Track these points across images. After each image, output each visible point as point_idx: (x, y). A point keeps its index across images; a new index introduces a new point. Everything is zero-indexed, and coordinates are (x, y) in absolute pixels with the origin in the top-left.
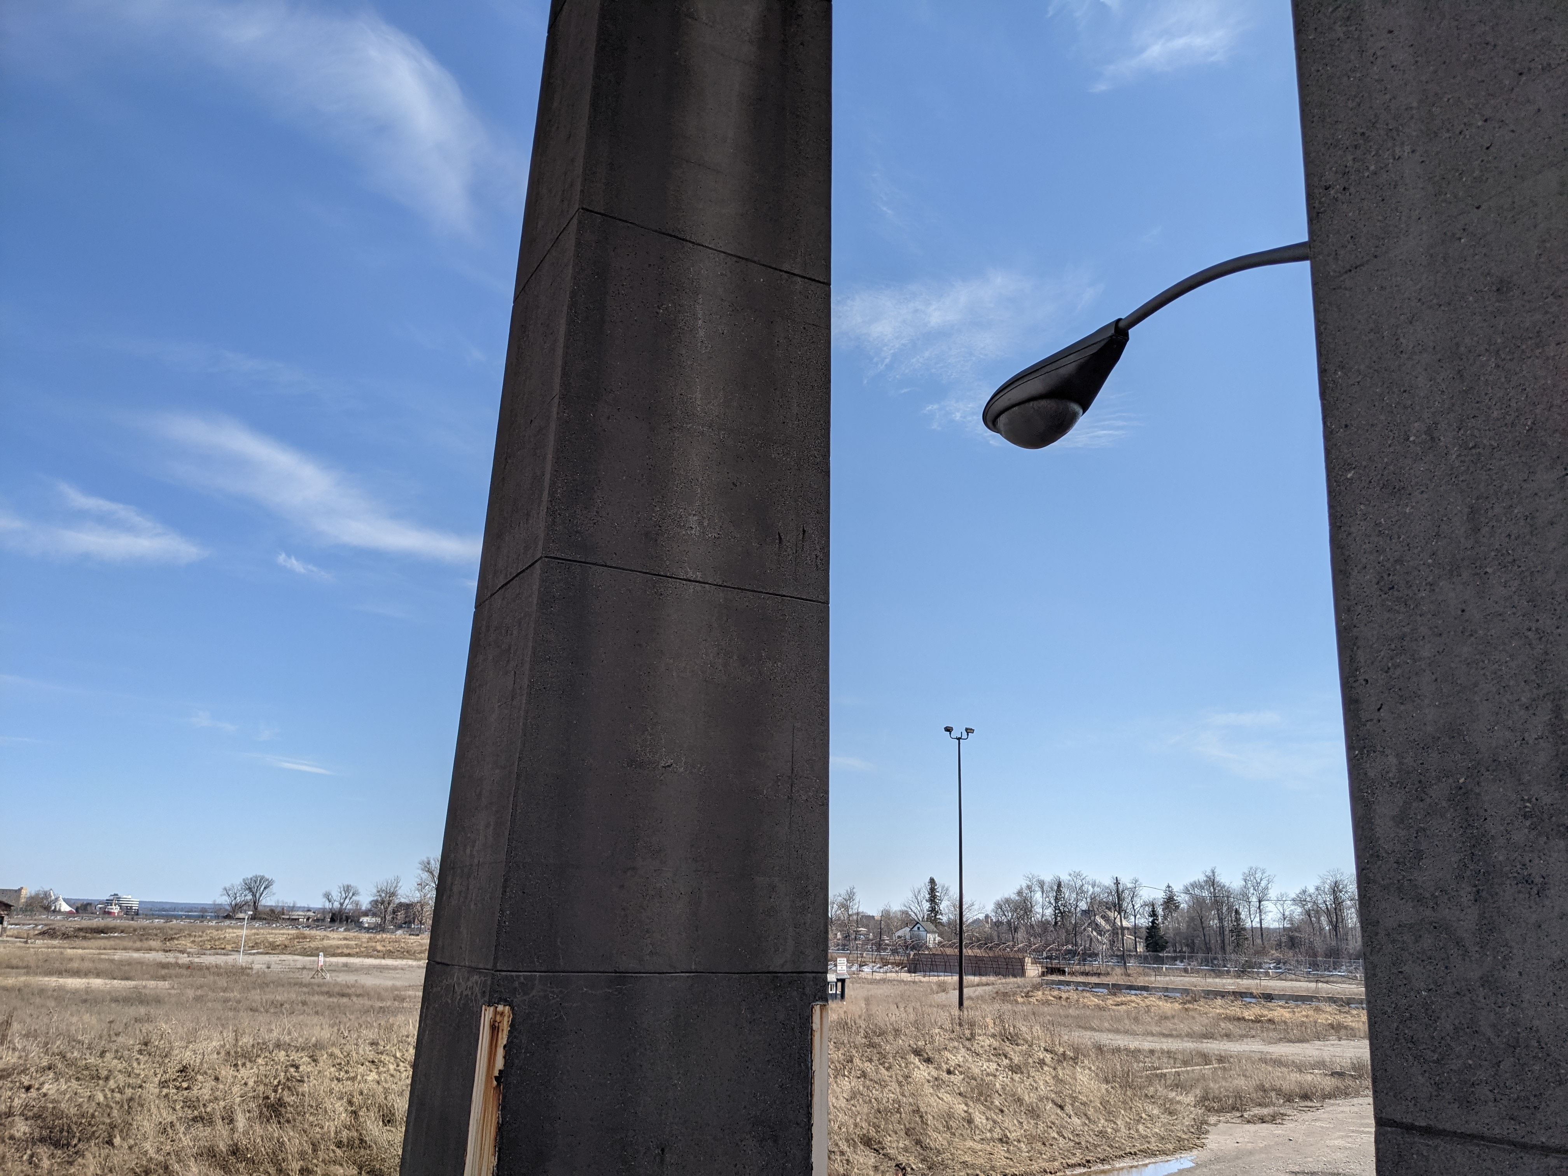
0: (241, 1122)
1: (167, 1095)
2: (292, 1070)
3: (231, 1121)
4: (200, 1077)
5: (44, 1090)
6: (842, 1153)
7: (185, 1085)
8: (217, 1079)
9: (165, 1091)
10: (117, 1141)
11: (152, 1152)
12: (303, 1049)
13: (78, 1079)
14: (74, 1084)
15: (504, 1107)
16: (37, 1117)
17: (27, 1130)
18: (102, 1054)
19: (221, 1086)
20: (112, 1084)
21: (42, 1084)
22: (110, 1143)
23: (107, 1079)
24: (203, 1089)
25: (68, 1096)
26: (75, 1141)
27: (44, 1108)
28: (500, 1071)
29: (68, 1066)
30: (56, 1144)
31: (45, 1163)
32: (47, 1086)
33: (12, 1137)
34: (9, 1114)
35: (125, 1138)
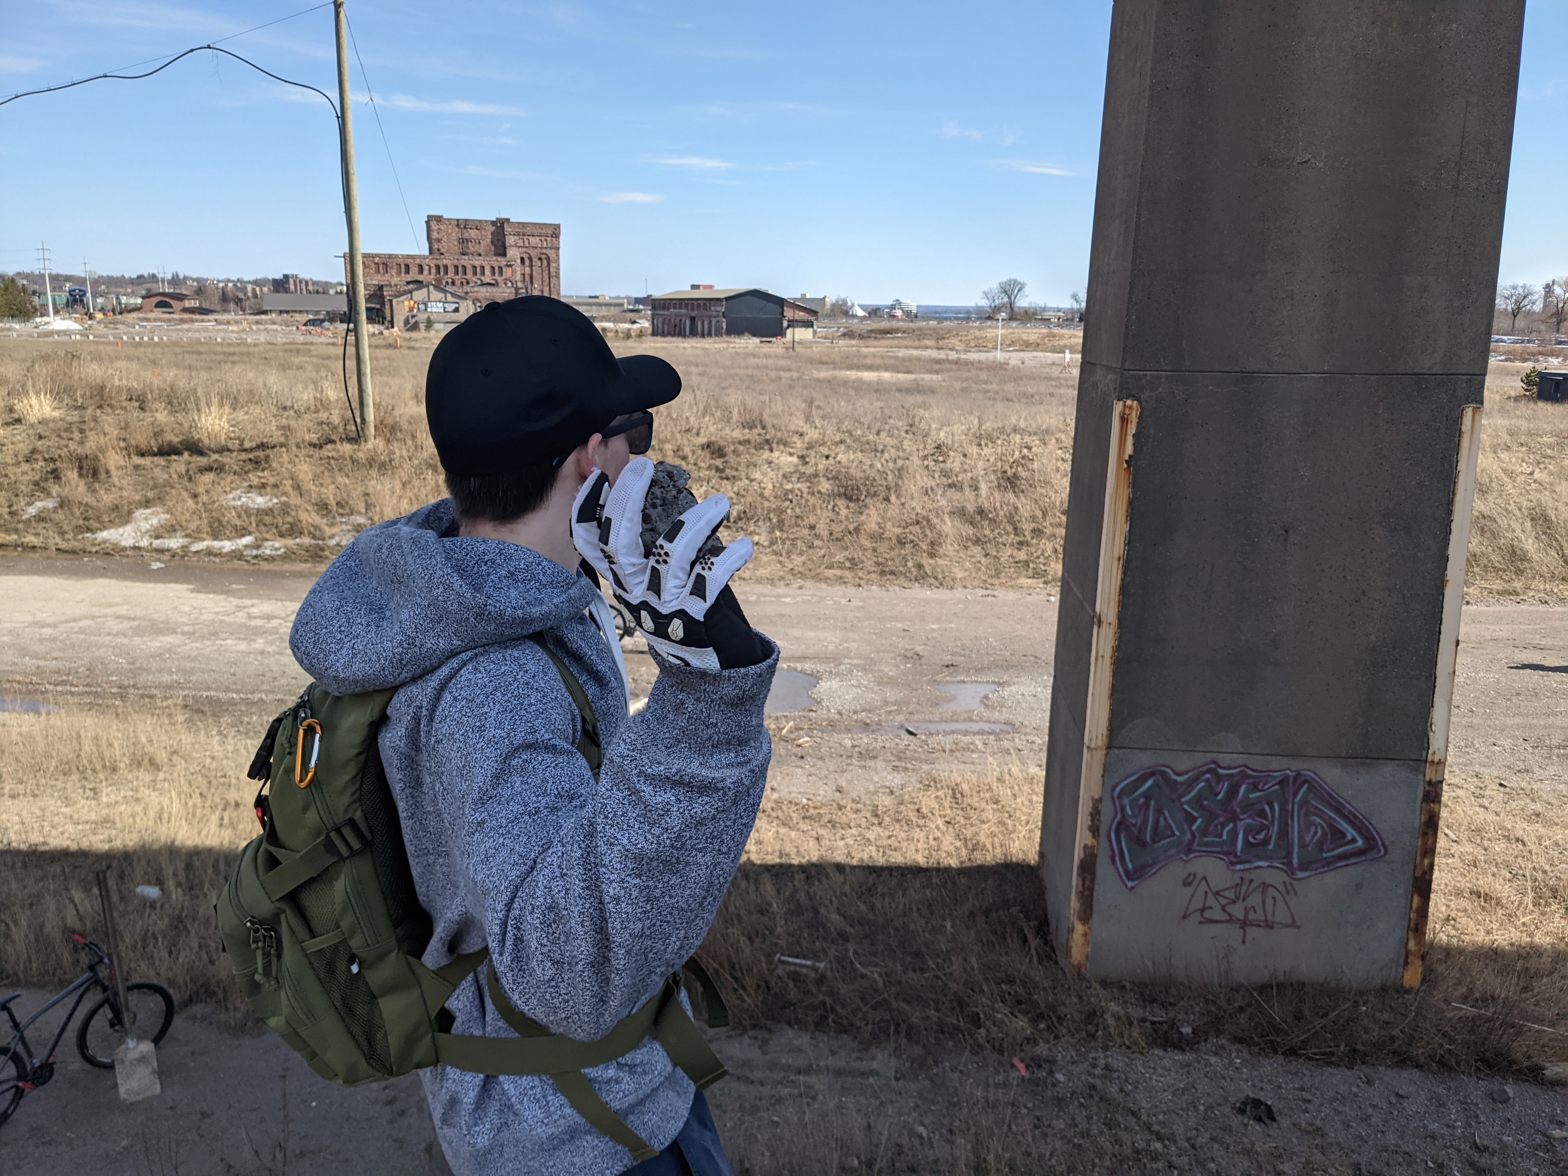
0: (984, 489)
1: (927, 467)
2: (1025, 451)
3: (977, 489)
4: (952, 453)
5: (838, 459)
7: (941, 459)
8: (965, 455)
9: (926, 462)
10: (893, 498)
11: (919, 509)
12: (1035, 434)
13: (862, 451)
14: (860, 455)
15: (1134, 486)
16: (836, 478)
17: (830, 488)
18: (878, 433)
19: (968, 461)
20: (886, 456)
21: (837, 454)
22: (887, 499)
23: (882, 452)
24: (955, 463)
25: (855, 464)
26: (863, 497)
27: (839, 472)
28: (1130, 456)
29: (854, 441)
30: (850, 499)
31: (844, 512)
32: (840, 456)
33: (819, 492)
34: (816, 475)
35: (898, 497)
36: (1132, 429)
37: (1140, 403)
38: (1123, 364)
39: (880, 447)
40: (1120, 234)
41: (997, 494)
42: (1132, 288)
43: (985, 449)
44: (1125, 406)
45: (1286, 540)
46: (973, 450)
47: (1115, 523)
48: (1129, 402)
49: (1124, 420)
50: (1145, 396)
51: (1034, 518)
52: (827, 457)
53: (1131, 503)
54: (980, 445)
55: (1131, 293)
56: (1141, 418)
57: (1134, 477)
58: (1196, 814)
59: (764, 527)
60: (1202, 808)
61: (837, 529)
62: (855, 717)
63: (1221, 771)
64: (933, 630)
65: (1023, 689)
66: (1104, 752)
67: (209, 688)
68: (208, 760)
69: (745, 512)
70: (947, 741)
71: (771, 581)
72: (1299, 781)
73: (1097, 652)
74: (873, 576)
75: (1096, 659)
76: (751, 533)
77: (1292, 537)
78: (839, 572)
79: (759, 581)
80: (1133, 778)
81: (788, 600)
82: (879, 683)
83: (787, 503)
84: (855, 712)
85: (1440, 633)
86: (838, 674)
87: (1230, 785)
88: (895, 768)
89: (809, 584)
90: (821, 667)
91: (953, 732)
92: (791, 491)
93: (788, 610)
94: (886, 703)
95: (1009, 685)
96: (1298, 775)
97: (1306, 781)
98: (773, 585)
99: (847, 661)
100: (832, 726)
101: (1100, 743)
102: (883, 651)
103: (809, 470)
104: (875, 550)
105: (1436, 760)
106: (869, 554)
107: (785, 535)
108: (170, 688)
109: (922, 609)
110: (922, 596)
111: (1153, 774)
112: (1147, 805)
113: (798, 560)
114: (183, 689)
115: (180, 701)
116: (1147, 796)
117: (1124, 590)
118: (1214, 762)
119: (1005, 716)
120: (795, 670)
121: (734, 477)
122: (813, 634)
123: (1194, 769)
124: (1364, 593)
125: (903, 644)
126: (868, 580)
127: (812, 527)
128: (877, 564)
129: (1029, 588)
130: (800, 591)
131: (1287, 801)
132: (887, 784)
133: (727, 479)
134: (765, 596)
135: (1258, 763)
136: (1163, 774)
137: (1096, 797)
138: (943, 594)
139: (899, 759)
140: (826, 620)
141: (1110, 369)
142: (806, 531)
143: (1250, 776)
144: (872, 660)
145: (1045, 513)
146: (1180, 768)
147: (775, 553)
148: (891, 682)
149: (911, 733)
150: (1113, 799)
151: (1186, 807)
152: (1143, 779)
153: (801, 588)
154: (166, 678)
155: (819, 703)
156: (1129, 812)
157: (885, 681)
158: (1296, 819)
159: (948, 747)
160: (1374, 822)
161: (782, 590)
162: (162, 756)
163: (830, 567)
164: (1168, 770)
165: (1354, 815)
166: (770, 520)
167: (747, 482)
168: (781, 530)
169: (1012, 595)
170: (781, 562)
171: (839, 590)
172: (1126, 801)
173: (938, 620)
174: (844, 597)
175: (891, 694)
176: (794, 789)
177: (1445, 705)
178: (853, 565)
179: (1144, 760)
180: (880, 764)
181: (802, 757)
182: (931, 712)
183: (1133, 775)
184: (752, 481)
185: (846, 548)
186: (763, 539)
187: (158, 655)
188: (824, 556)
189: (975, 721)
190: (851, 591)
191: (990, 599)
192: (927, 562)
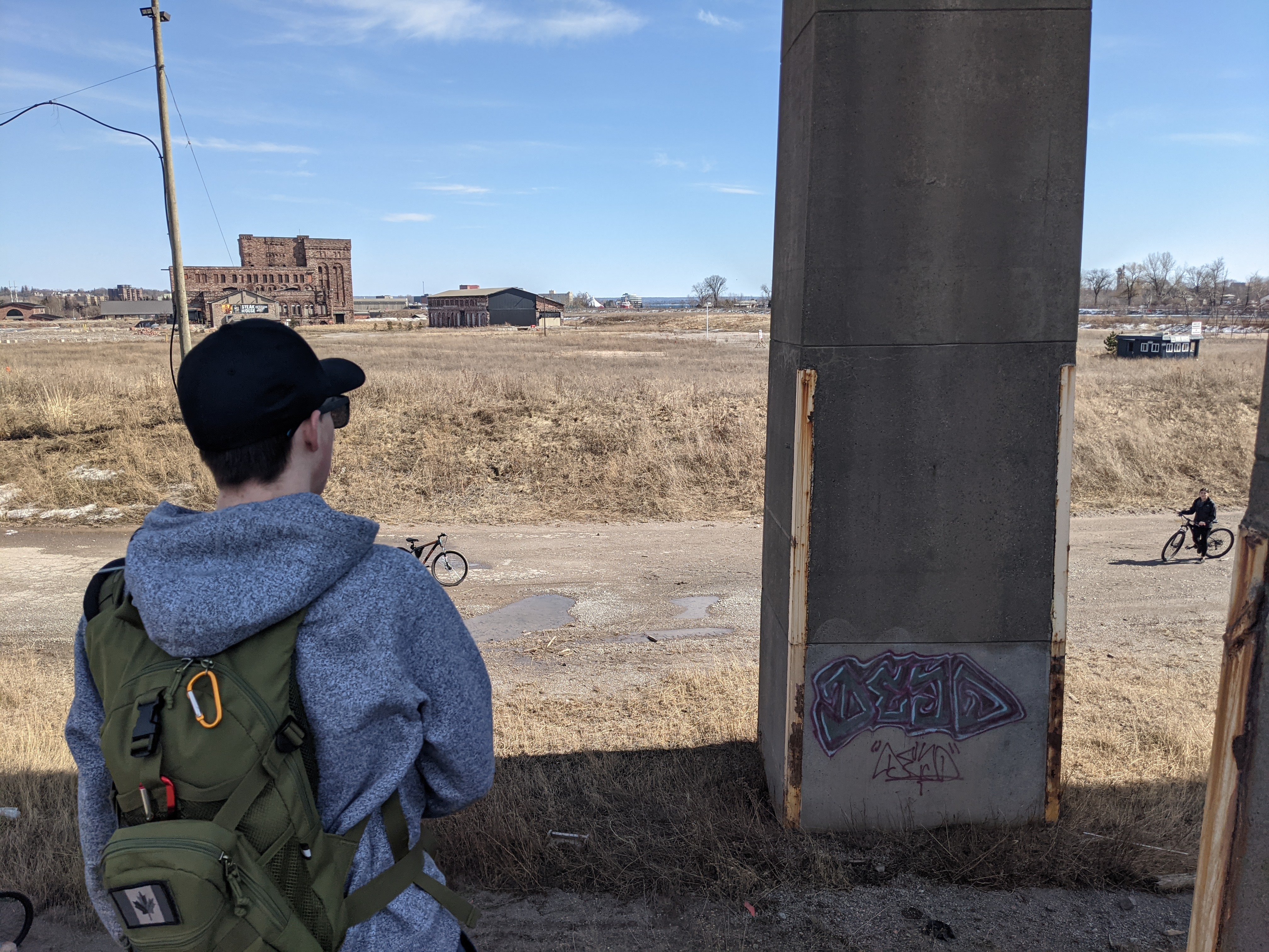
0: (701, 441)
1: (655, 425)
2: (732, 410)
3: (695, 441)
4: (674, 414)
5: (584, 421)
6: (1159, 478)
7: (666, 418)
8: (685, 415)
9: (654, 421)
10: (629, 451)
11: (650, 459)
12: (739, 396)
13: (603, 414)
14: (601, 417)
15: (816, 436)
16: (583, 436)
17: (578, 444)
18: (615, 399)
19: (687, 419)
20: (623, 417)
21: (583, 417)
22: (625, 452)
23: (619, 414)
24: (677, 421)
25: (598, 425)
26: (605, 451)
27: (586, 431)
28: (812, 413)
29: (597, 406)
30: (595, 453)
31: (591, 463)
32: (586, 418)
33: (570, 448)
34: (567, 435)
35: (634, 449)
36: (812, 392)
37: (817, 371)
38: (802, 342)
39: (618, 411)
40: (794, 242)
41: (711, 445)
42: (806, 282)
43: (701, 410)
44: (805, 374)
45: (934, 474)
46: (691, 410)
47: (803, 466)
48: (808, 371)
49: (805, 385)
50: (820, 365)
51: (741, 462)
52: (576, 420)
53: (814, 449)
54: (696, 406)
55: (805, 286)
56: (818, 383)
57: (816, 429)
58: (878, 694)
59: (526, 478)
60: (883, 688)
61: (586, 477)
62: (606, 629)
63: (895, 658)
64: (666, 555)
65: (739, 599)
66: (804, 647)
67: (58, 634)
68: (59, 696)
69: (510, 467)
70: (681, 645)
71: (534, 522)
72: (955, 663)
73: (794, 568)
74: (617, 514)
75: (794, 574)
76: (516, 484)
77: (938, 471)
78: (588, 512)
79: (524, 522)
80: (828, 667)
81: (548, 536)
82: (625, 601)
83: (545, 458)
84: (606, 625)
85: (1055, 541)
86: (591, 595)
87: (903, 668)
88: (640, 669)
89: (565, 522)
90: (577, 590)
91: (686, 637)
92: (548, 448)
93: (549, 545)
94: (631, 616)
95: (728, 597)
96: (955, 657)
97: (961, 662)
98: (535, 525)
99: (598, 584)
100: (588, 638)
101: (800, 641)
102: (627, 575)
103: (562, 431)
104: (617, 493)
105: (1059, 640)
106: (612, 496)
107: (544, 484)
108: (24, 636)
109: (656, 538)
110: (656, 528)
111: (843, 663)
112: (839, 687)
113: (555, 503)
114: (35, 636)
115: (33, 647)
116: (840, 681)
117: (812, 518)
118: (889, 651)
119: (726, 621)
120: (556, 593)
121: (500, 438)
122: (569, 563)
123: (875, 657)
124: (996, 513)
125: (644, 568)
126: (613, 517)
127: (566, 477)
128: (619, 504)
129: (740, 518)
130: (558, 529)
131: (947, 679)
132: (634, 682)
133: (495, 440)
134: (529, 534)
135: (923, 649)
136: (851, 662)
137: (800, 684)
138: (672, 526)
139: (644, 661)
140: (579, 551)
141: (792, 345)
142: (561, 480)
143: (918, 661)
144: (618, 581)
145: (749, 458)
146: (863, 658)
147: (536, 499)
148: (635, 599)
149: (652, 640)
150: (813, 683)
151: (870, 687)
152: (836, 667)
153: (558, 526)
154: (21, 628)
155: (576, 619)
156: (826, 695)
157: (629, 599)
158: (955, 693)
159: (682, 650)
160: (1014, 691)
161: (544, 529)
162: (18, 695)
163: (582, 508)
164: (854, 659)
165: (999, 687)
166: (531, 472)
167: (512, 442)
168: (541, 480)
169: (727, 525)
170: (541, 506)
171: (589, 527)
172: (823, 686)
173: (670, 547)
174: (594, 532)
175: (635, 609)
176: (559, 692)
177: (1062, 596)
178: (600, 505)
179: (835, 652)
180: (628, 666)
181: (564, 665)
182: (667, 622)
183: (828, 664)
184: (515, 441)
185: (593, 493)
186: (526, 487)
187: (13, 609)
188: (576, 500)
189: (703, 627)
190: (599, 527)
191: (710, 528)
192: (658, 500)
